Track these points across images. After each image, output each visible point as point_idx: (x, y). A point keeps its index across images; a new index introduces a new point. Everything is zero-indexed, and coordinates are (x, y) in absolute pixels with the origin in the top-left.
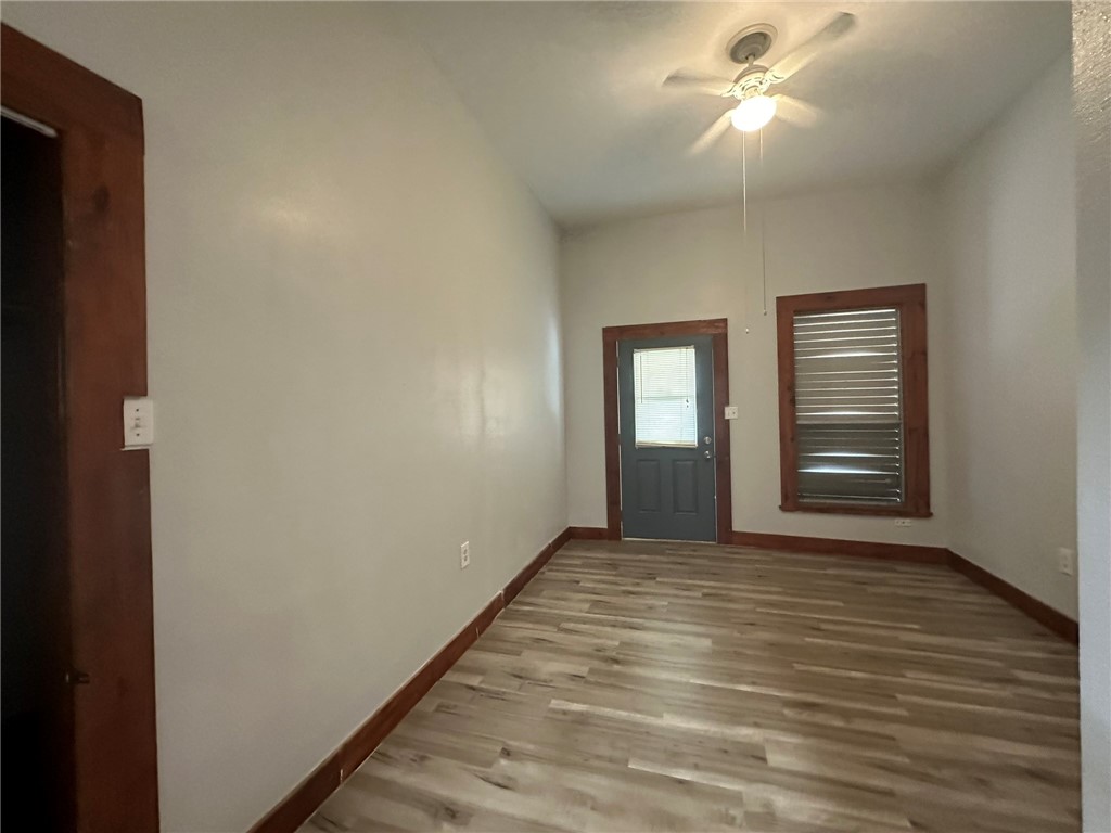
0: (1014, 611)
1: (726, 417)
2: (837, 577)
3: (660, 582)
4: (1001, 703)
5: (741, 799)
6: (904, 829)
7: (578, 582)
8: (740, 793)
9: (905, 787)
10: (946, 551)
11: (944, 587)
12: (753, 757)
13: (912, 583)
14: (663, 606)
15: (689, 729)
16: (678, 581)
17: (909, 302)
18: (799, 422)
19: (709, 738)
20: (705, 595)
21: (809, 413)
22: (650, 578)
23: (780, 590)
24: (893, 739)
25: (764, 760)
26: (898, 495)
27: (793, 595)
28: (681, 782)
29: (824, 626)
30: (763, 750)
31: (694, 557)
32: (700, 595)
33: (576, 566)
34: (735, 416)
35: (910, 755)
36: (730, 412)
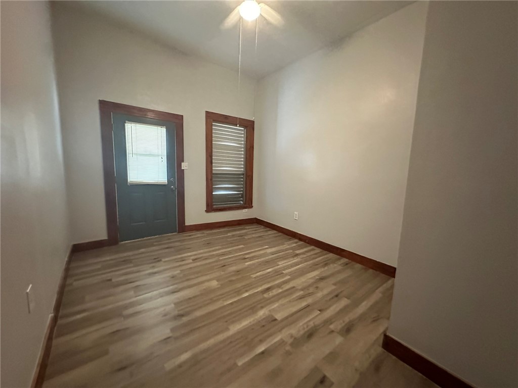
0: (280, 234)
1: (182, 168)
2: (233, 236)
3: (165, 262)
4: (301, 263)
5: (283, 341)
6: (319, 314)
7: (110, 280)
8: (282, 339)
9: (309, 300)
10: (256, 219)
11: (260, 231)
12: (272, 321)
13: (254, 232)
14: (178, 274)
15: (243, 326)
16: (174, 257)
17: (249, 126)
18: (213, 172)
19: (253, 325)
20: (193, 260)
21: (218, 168)
22: (159, 261)
23: (220, 247)
24: (294, 287)
25: (276, 320)
26: (242, 200)
27: (226, 248)
28: (263, 353)
29: (247, 256)
30: (272, 316)
31: (171, 243)
32: (191, 261)
33: (99, 270)
34: (187, 168)
35: (302, 290)
36: (184, 166)
